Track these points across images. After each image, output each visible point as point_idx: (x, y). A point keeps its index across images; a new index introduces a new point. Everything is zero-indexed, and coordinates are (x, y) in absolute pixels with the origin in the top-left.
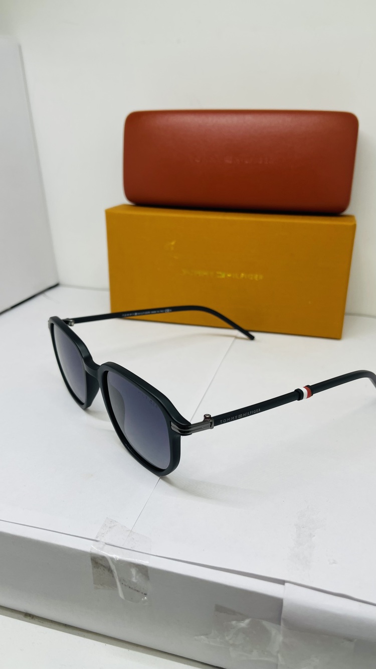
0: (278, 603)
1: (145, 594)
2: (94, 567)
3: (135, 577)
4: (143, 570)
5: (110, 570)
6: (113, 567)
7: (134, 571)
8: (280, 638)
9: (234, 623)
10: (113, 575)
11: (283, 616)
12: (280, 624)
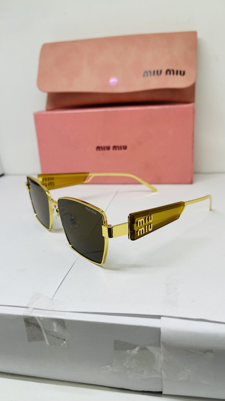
0: (157, 331)
1: (64, 340)
2: (27, 326)
3: (56, 328)
4: (61, 323)
5: (38, 326)
6: (40, 324)
7: (55, 324)
8: (162, 358)
9: (128, 351)
10: (41, 329)
11: (161, 340)
12: (160, 346)
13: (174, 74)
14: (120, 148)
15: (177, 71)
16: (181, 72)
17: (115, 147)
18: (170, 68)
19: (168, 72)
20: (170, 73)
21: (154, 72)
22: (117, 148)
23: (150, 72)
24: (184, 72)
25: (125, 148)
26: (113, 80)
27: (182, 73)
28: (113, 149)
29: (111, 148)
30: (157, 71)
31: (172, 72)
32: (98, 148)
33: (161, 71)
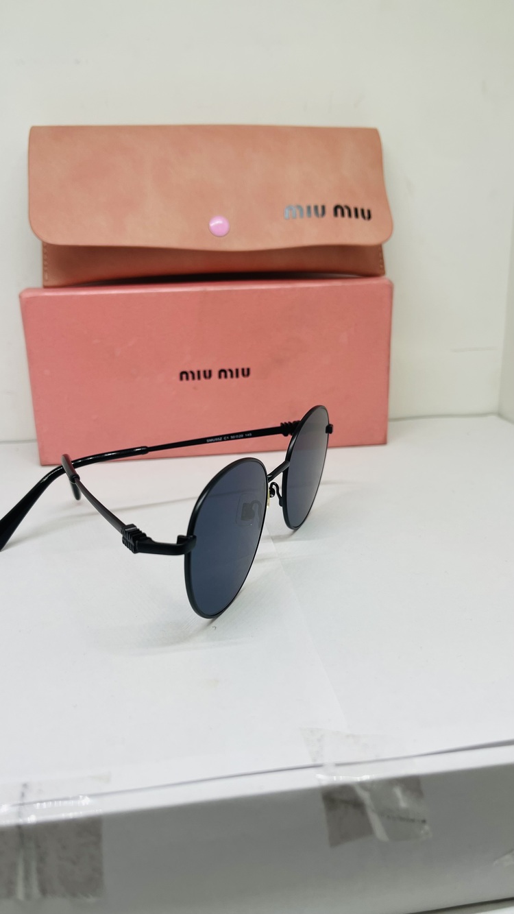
1: (424, 821)
2: (329, 809)
3: (403, 801)
4: (413, 784)
5: (358, 805)
6: (365, 796)
7: (398, 792)
10: (363, 810)
13: (350, 215)
14: (235, 373)
15: (356, 210)
16: (363, 211)
17: (222, 373)
18: (342, 204)
19: (339, 211)
20: (343, 214)
21: (309, 208)
22: (229, 374)
23: (299, 207)
24: (369, 212)
25: (246, 373)
26: (217, 223)
27: (366, 214)
28: (220, 377)
29: (215, 374)
30: (316, 208)
31: (346, 211)
32: (184, 375)
33: (323, 208)
